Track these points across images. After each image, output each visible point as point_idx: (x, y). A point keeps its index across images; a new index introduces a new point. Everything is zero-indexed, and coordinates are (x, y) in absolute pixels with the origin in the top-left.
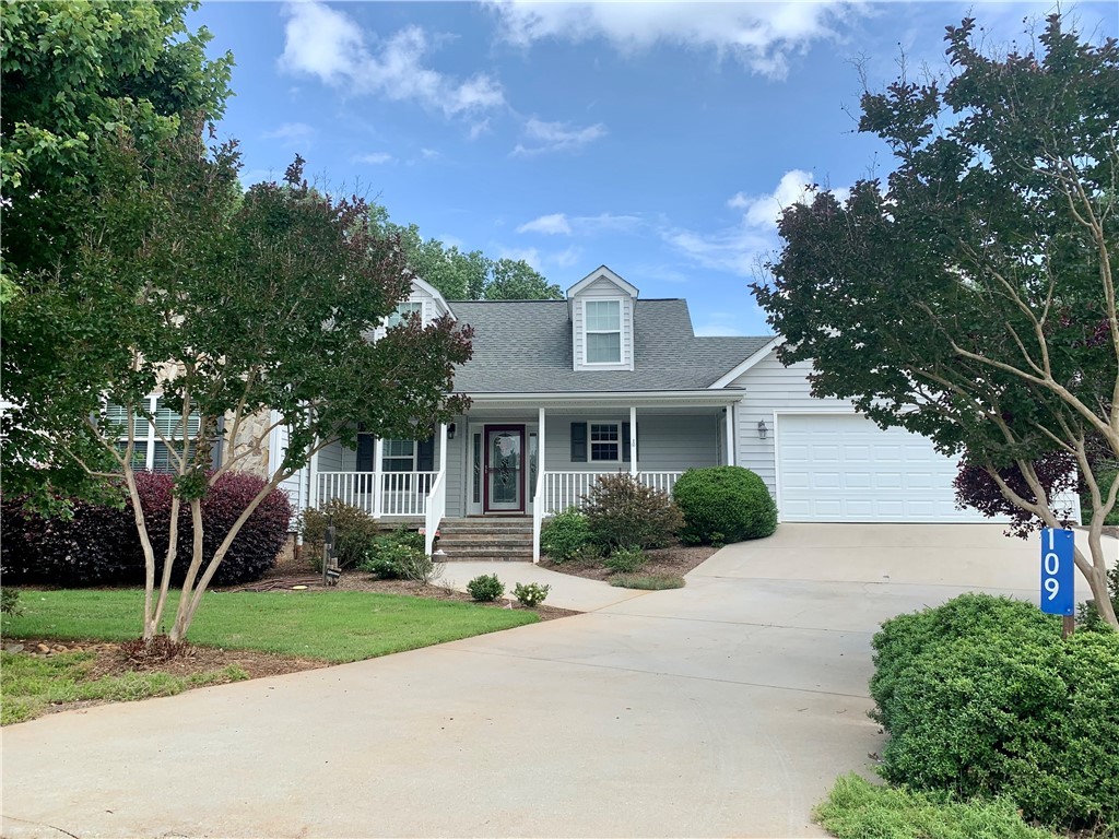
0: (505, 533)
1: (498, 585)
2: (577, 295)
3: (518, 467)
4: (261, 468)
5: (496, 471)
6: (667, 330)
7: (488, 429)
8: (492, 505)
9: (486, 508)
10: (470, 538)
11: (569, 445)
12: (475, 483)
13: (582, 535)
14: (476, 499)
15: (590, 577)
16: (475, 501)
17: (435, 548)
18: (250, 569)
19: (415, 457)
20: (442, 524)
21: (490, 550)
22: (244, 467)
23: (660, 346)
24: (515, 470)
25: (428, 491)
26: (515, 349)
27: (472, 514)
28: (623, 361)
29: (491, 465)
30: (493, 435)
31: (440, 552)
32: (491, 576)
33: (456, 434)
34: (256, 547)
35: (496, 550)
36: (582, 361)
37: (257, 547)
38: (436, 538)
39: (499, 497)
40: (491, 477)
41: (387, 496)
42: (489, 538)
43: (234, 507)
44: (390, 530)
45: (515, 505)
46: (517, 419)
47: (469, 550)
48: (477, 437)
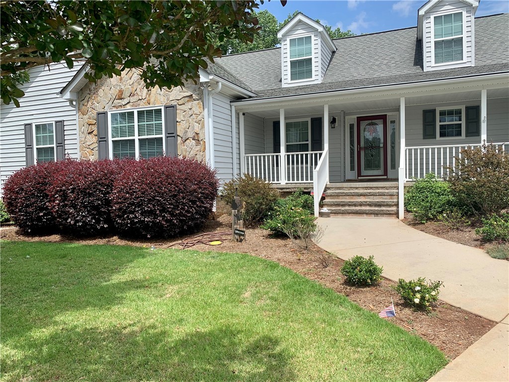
0: (374, 195)
1: (375, 269)
2: (426, 13)
3: (382, 145)
4: (202, 153)
5: (365, 148)
6: (498, 35)
7: (360, 119)
8: (364, 172)
9: (359, 175)
10: (347, 200)
11: (421, 127)
12: (351, 157)
13: (444, 198)
14: (352, 169)
15: (460, 241)
16: (351, 170)
17: (321, 205)
18: (185, 227)
19: (309, 142)
20: (326, 188)
21: (363, 208)
22: (191, 153)
23: (495, 46)
24: (379, 147)
25: (316, 164)
26: (378, 63)
27: (349, 178)
28: (465, 59)
29: (362, 144)
30: (363, 124)
31: (325, 210)
32: (366, 257)
33: (337, 124)
34: (186, 211)
35: (368, 208)
36: (430, 62)
37: (188, 211)
38: (323, 198)
39: (369, 166)
40: (362, 153)
41: (289, 169)
42: (362, 199)
43: (169, 184)
44: (290, 193)
45: (380, 172)
46: (381, 111)
47: (347, 208)
48: (352, 126)
